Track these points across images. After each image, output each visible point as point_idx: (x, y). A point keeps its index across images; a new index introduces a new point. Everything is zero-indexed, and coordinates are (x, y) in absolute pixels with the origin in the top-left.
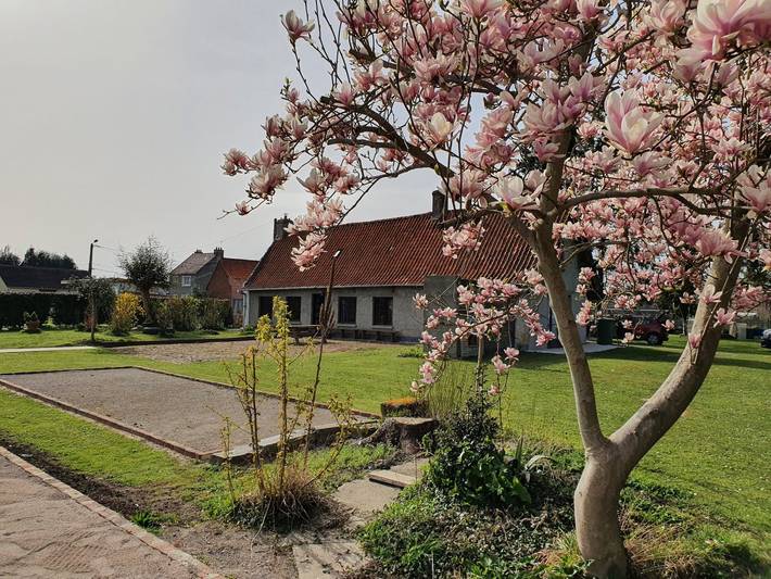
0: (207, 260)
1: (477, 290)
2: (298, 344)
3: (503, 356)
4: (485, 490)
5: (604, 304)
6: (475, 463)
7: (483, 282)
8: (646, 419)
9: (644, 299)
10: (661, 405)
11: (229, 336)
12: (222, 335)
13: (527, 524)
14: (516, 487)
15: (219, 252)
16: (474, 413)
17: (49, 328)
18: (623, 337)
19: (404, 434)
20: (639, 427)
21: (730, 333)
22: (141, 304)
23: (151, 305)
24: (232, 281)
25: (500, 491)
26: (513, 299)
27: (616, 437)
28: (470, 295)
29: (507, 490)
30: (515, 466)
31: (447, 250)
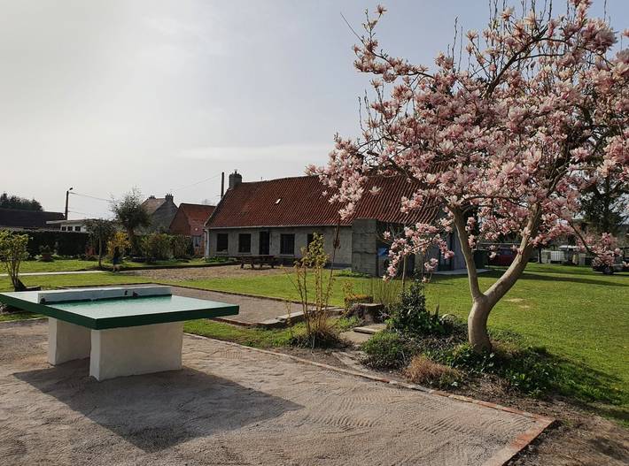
0: (159, 204)
1: (415, 229)
2: (253, 268)
3: (430, 262)
4: (422, 328)
5: (480, 237)
6: (416, 316)
7: (418, 225)
8: (499, 285)
9: (502, 234)
10: (505, 279)
11: (197, 263)
12: (191, 263)
13: (444, 341)
14: (438, 326)
15: (169, 198)
16: (414, 293)
17: (56, 258)
18: (490, 254)
19: (366, 311)
20: (496, 289)
21: (573, 261)
22: (127, 239)
23: (136, 240)
24: (191, 221)
25: (430, 327)
26: (433, 234)
27: (486, 293)
28: (412, 232)
29: (433, 327)
30: (436, 316)
31: (403, 209)
